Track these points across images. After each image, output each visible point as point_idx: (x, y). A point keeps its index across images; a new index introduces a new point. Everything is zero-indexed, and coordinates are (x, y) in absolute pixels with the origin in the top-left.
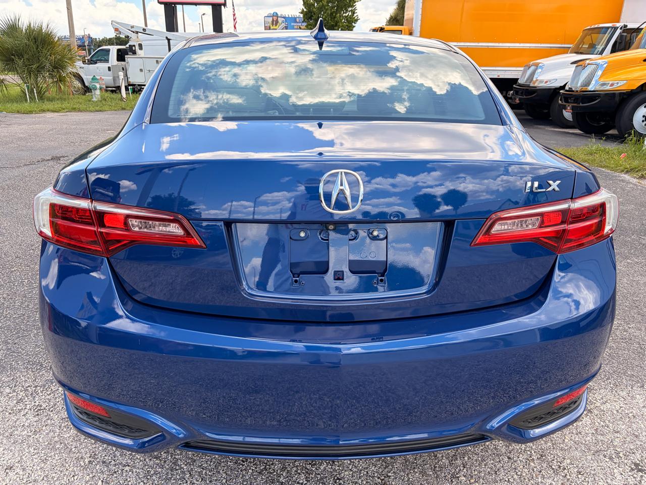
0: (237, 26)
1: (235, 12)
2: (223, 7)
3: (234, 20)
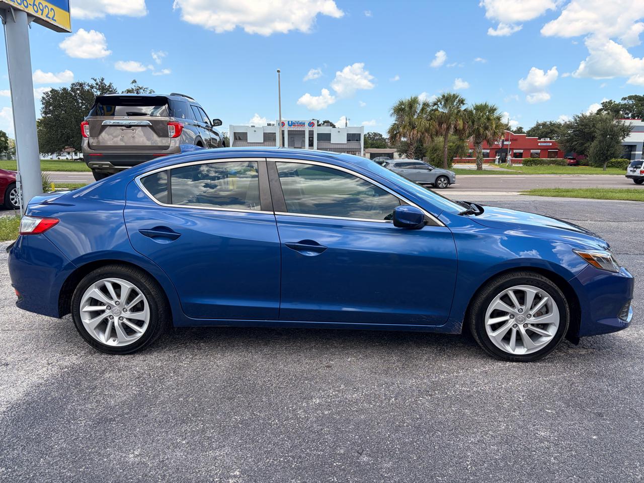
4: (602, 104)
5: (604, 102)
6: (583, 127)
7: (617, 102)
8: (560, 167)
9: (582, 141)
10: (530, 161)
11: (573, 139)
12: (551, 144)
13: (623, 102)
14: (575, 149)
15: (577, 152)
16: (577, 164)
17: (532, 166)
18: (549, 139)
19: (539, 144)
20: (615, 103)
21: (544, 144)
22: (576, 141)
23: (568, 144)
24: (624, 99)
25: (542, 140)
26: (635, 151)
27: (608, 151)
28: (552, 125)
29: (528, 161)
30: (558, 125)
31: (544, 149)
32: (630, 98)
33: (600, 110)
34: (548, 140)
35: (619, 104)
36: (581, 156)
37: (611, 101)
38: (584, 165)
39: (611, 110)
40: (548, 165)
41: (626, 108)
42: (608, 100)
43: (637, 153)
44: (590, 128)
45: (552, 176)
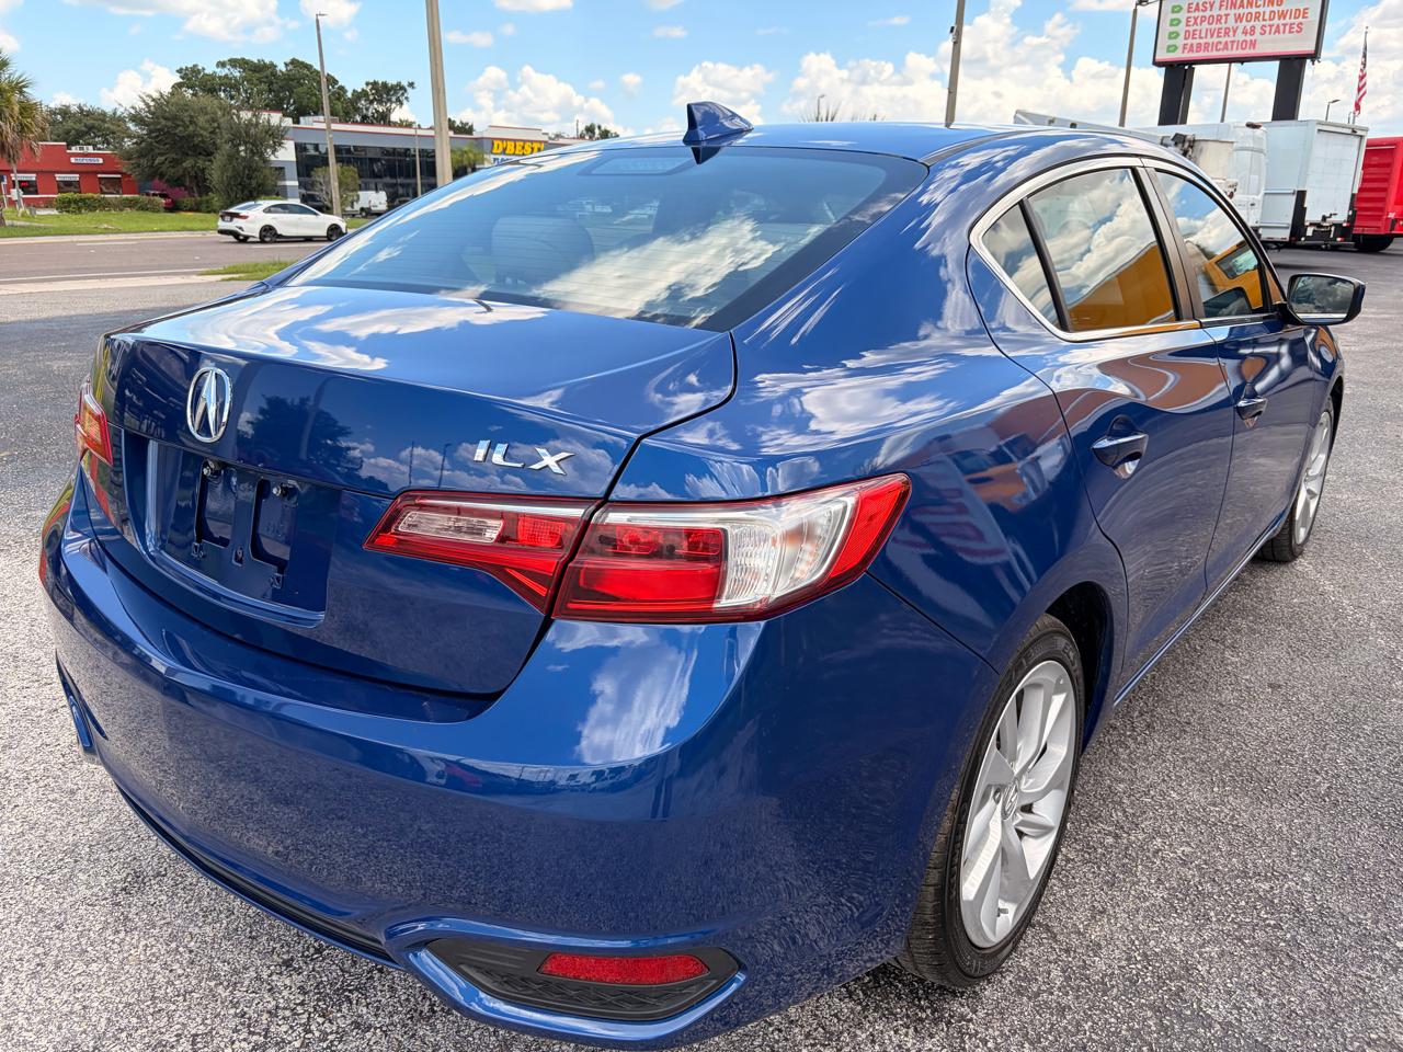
0: (1362, 104)
1: (1367, 70)
2: (1308, 61)
3: (1359, 90)
4: (178, 71)
5: (181, 69)
6: (170, 123)
7: (209, 71)
8: (150, 215)
9: (174, 156)
10: (76, 202)
11: (152, 150)
12: (101, 161)
13: (222, 72)
14: (162, 176)
15: (167, 181)
16: (173, 208)
17: (80, 212)
18: (91, 147)
19: (73, 160)
20: (206, 72)
21: (86, 160)
22: (162, 155)
23: (144, 161)
24: (222, 64)
25: (74, 149)
26: (285, 180)
27: (250, 178)
28: (85, 113)
29: (69, 202)
30: (99, 114)
31: (88, 172)
32: (234, 63)
33: (178, 86)
34: (90, 149)
35: (213, 76)
36: (177, 189)
37: (195, 66)
38: (190, 210)
39: (199, 86)
40: (121, 210)
41: (230, 85)
42: (190, 66)
43: (288, 183)
44: (186, 127)
45: (186, 234)
